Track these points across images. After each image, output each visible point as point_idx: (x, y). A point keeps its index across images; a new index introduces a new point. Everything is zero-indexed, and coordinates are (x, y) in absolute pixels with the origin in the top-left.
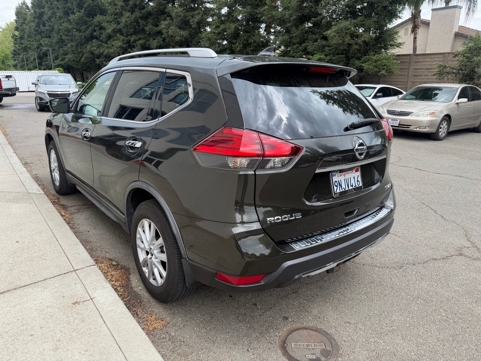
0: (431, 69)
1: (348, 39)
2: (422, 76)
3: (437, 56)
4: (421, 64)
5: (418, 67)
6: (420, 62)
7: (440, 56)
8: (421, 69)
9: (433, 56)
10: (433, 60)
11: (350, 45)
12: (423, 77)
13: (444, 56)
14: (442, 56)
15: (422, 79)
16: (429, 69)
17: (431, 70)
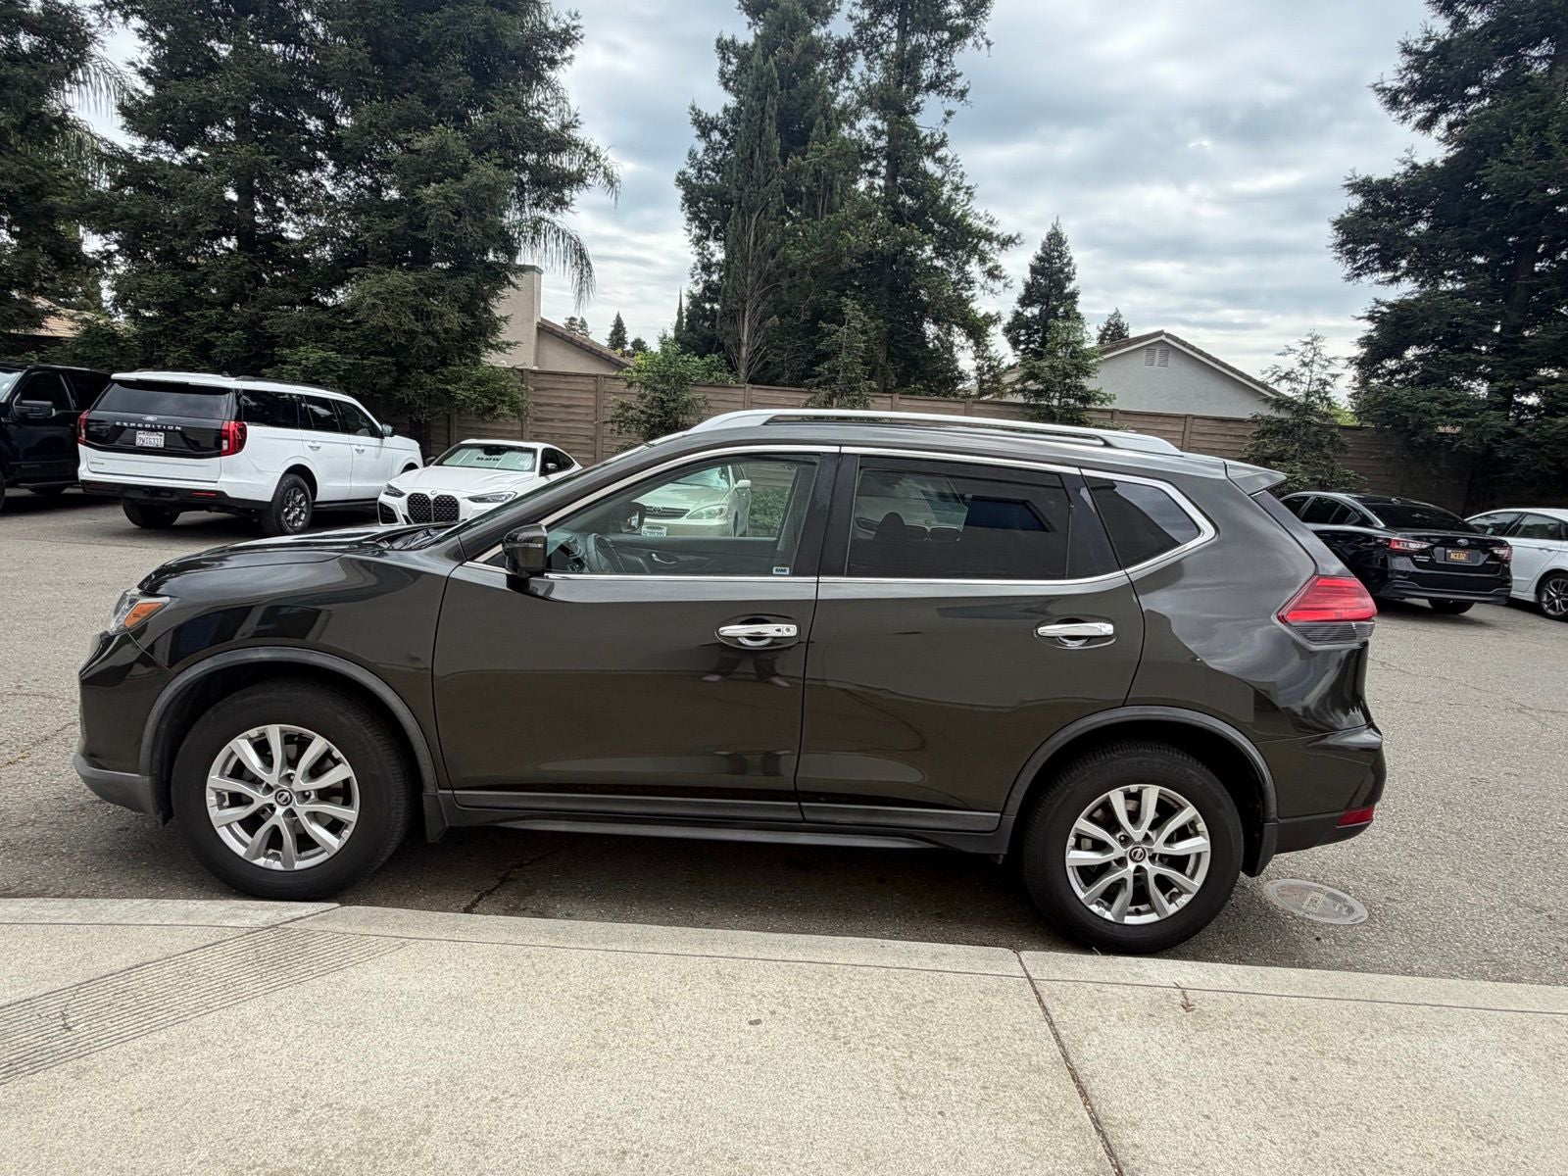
0: (572, 406)
1: (409, 321)
2: (552, 420)
3: (580, 380)
4: (548, 393)
5: (541, 400)
6: (545, 389)
7: (586, 380)
8: (549, 405)
9: (572, 379)
10: (573, 387)
11: (411, 334)
12: (556, 424)
13: (596, 381)
14: (591, 380)
15: (554, 427)
16: (567, 407)
17: (572, 410)
